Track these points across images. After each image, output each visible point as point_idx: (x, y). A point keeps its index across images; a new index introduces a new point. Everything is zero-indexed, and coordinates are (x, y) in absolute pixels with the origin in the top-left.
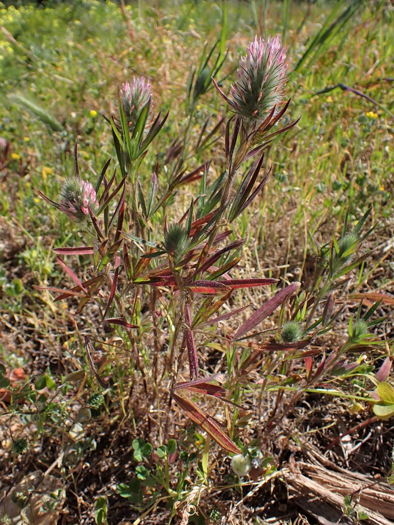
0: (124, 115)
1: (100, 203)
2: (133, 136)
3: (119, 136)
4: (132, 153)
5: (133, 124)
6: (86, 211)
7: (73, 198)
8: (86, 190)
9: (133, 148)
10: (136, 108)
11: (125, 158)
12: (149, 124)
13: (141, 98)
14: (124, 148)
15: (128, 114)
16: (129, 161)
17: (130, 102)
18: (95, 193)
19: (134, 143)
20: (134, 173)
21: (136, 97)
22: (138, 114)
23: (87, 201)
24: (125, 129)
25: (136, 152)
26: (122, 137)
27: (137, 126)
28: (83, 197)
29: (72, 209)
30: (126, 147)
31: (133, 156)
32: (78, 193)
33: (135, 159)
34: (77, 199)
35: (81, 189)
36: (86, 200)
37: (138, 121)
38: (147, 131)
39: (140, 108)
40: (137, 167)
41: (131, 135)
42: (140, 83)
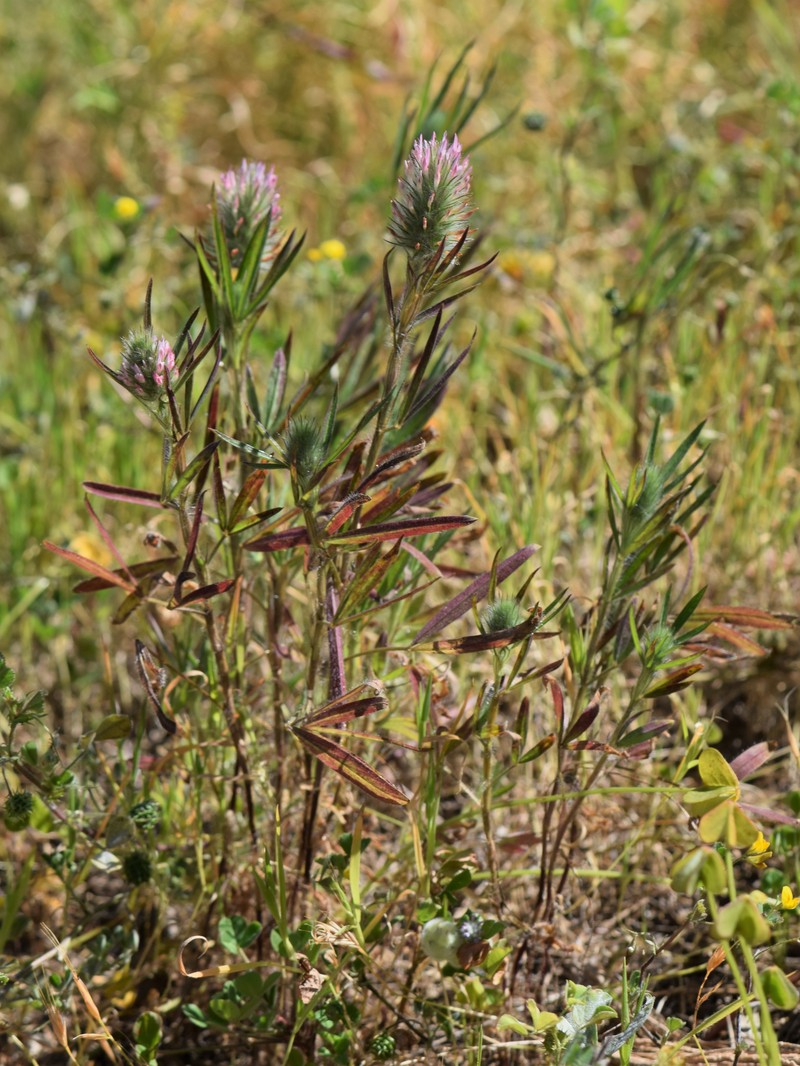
0: (221, 238)
1: (180, 370)
2: (239, 277)
3: (211, 275)
4: (235, 307)
5: (240, 254)
6: (160, 379)
7: (141, 359)
8: (161, 348)
9: (237, 298)
10: (246, 223)
11: (222, 318)
12: (269, 253)
13: (255, 204)
14: (220, 299)
15: (230, 234)
16: (229, 324)
17: (235, 211)
18: (173, 356)
19: (240, 288)
20: (239, 347)
21: (247, 202)
22: (250, 234)
23: (163, 364)
24: (224, 262)
25: (243, 306)
26: (218, 278)
27: (245, 256)
28: (156, 358)
29: (140, 375)
30: (224, 296)
31: (238, 314)
32: (149, 353)
33: (240, 320)
34: (148, 362)
35: (154, 347)
36: (161, 362)
37: (250, 247)
38: (266, 266)
39: (254, 223)
40: (245, 336)
41: (234, 273)
42: (255, 174)
